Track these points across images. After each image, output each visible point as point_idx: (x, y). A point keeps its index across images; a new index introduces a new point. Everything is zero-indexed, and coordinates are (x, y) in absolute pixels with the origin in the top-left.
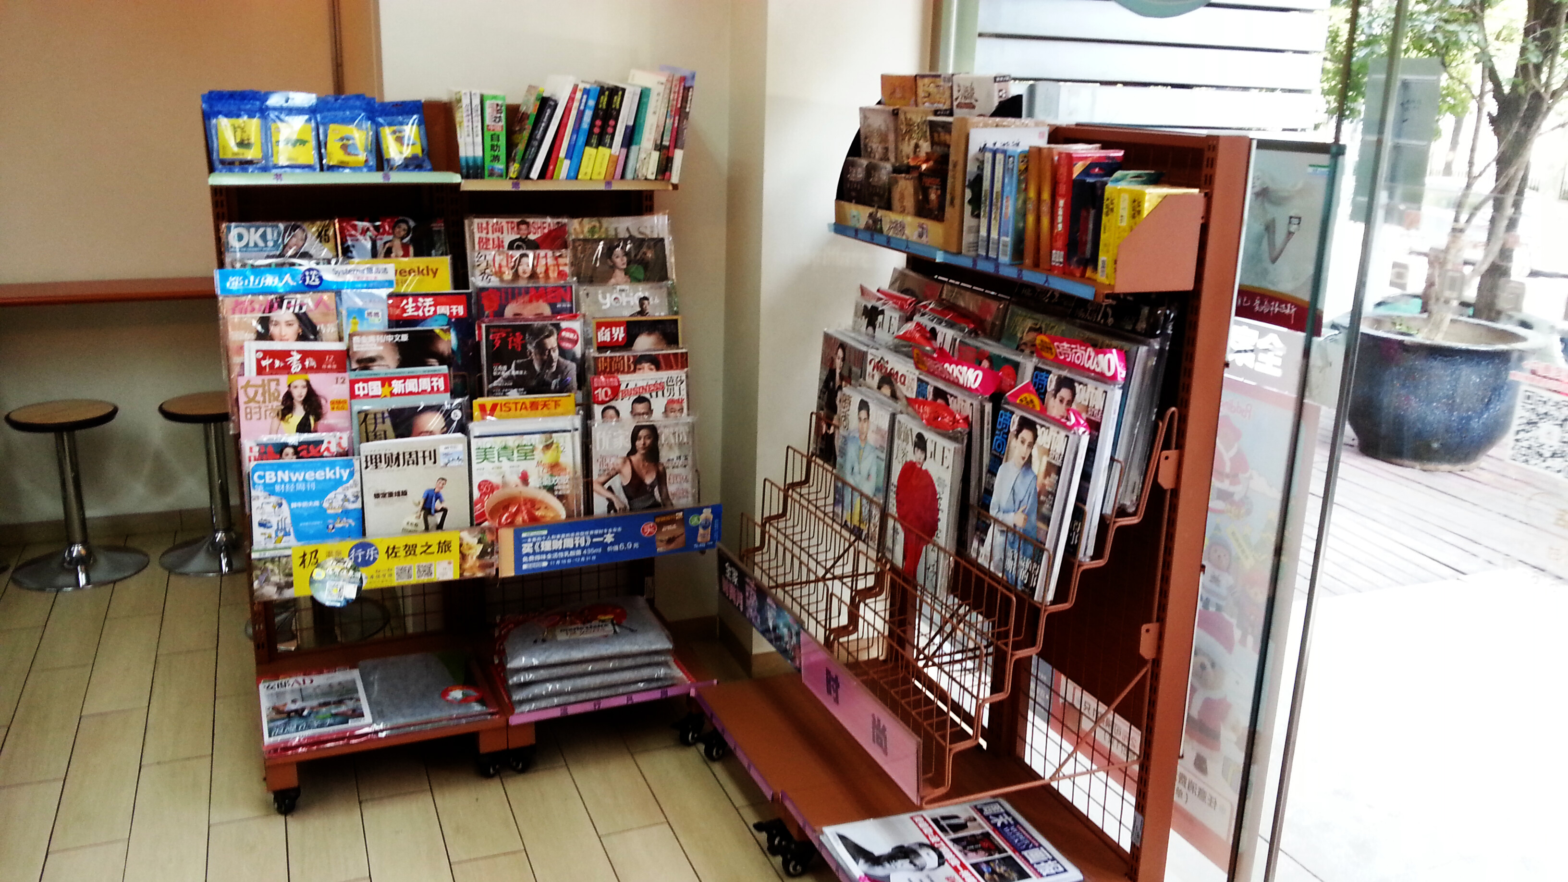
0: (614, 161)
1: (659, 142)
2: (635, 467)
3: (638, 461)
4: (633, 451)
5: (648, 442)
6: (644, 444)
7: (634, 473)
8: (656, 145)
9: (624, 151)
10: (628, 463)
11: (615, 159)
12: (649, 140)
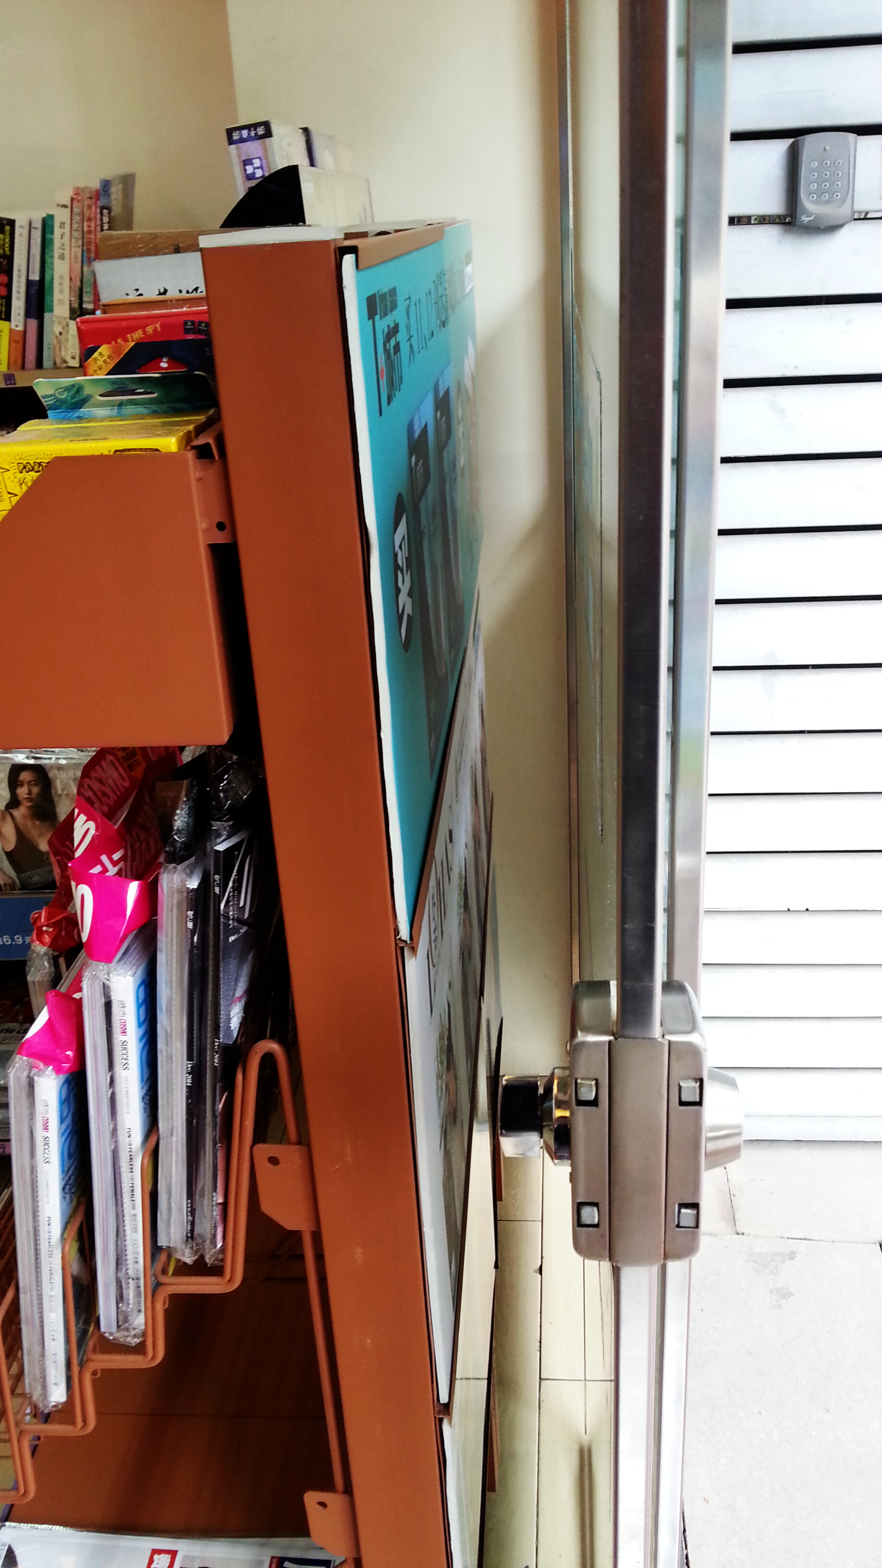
0: (19, 340)
1: (76, 306)
2: (22, 828)
3: (24, 817)
4: (14, 803)
5: (35, 790)
6: (30, 793)
7: (20, 834)
8: (72, 310)
9: (33, 323)
10: (8, 818)
11: (19, 338)
12: (61, 302)
